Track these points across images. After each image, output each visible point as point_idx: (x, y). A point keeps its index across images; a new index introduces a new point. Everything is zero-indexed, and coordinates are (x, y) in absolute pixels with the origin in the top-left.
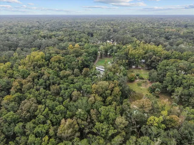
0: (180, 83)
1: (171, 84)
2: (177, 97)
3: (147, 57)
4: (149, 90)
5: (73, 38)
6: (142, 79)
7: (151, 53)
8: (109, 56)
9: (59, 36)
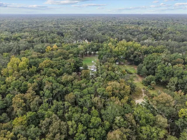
0: (172, 74)
1: (163, 76)
2: (173, 86)
3: (129, 53)
4: (143, 84)
5: (44, 39)
6: (131, 74)
7: (132, 49)
8: (89, 55)
9: (27, 38)
